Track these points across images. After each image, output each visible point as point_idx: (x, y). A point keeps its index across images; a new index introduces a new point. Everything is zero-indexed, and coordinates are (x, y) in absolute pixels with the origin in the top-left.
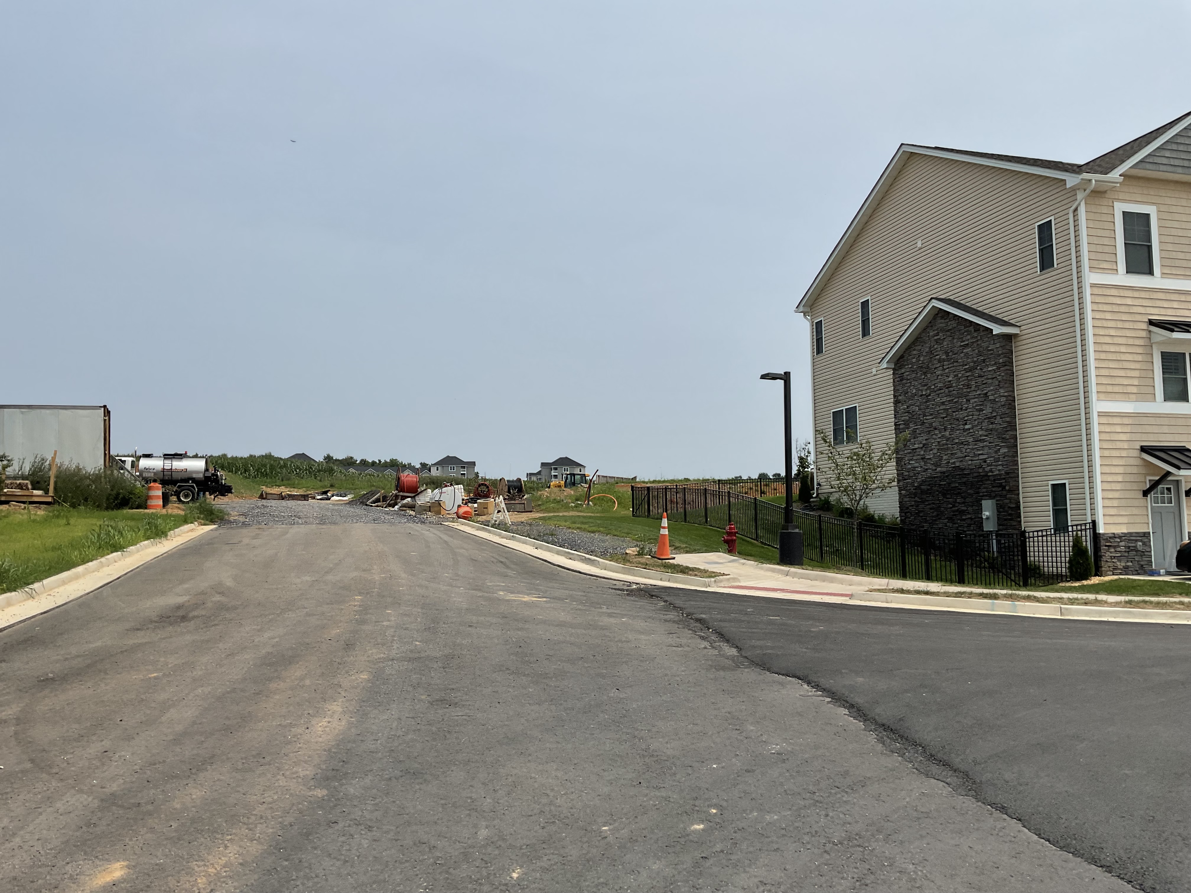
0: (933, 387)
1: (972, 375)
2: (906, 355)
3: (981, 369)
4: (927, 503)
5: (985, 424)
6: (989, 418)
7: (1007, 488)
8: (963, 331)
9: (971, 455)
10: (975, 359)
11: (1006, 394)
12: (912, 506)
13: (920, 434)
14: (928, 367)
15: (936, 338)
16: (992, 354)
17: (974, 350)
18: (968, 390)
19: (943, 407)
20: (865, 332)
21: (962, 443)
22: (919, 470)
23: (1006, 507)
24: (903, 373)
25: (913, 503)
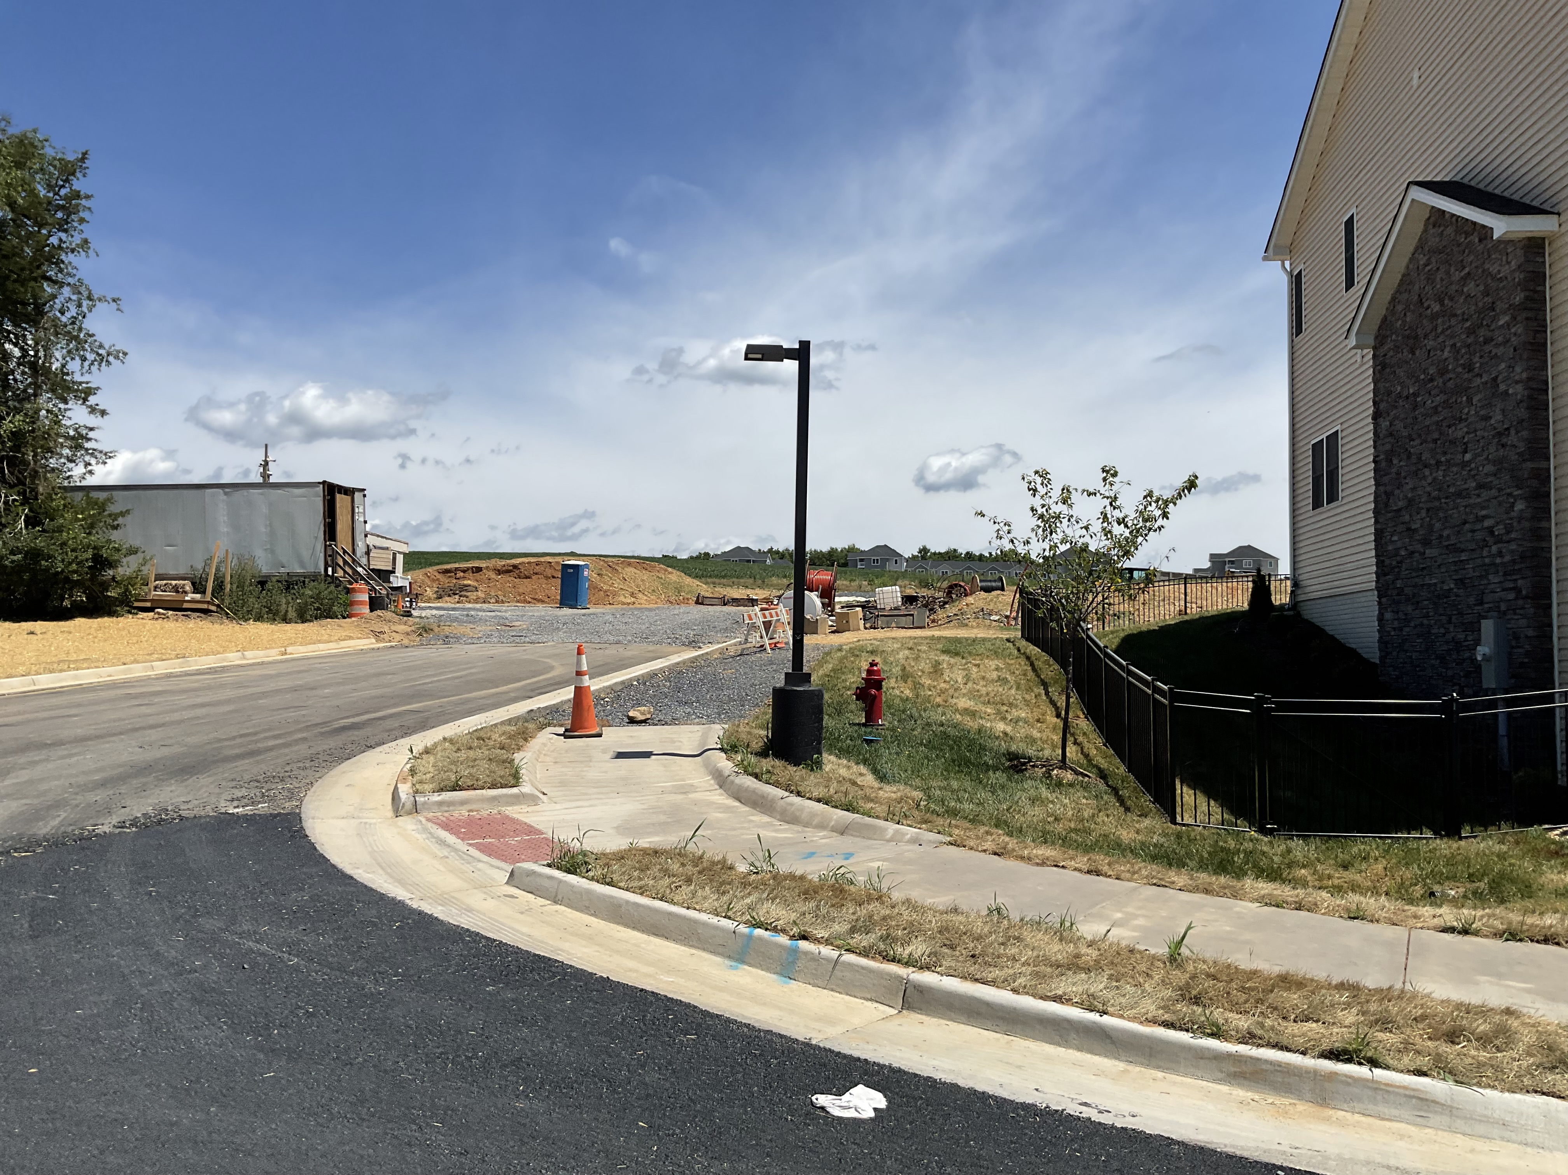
0: (1422, 377)
1: (1475, 342)
2: (1389, 316)
3: (1488, 325)
4: (1412, 624)
5: (1492, 449)
6: (1500, 434)
7: (1524, 592)
8: (1463, 247)
9: (1471, 518)
10: (1480, 304)
11: (1524, 375)
12: (1394, 629)
13: (1405, 478)
14: (1416, 337)
16: (1504, 288)
17: (1478, 286)
18: (1470, 376)
19: (1435, 418)
20: (1349, 281)
21: (1459, 494)
22: (1403, 553)
23: (1522, 636)
24: (1385, 355)
25: (1396, 623)
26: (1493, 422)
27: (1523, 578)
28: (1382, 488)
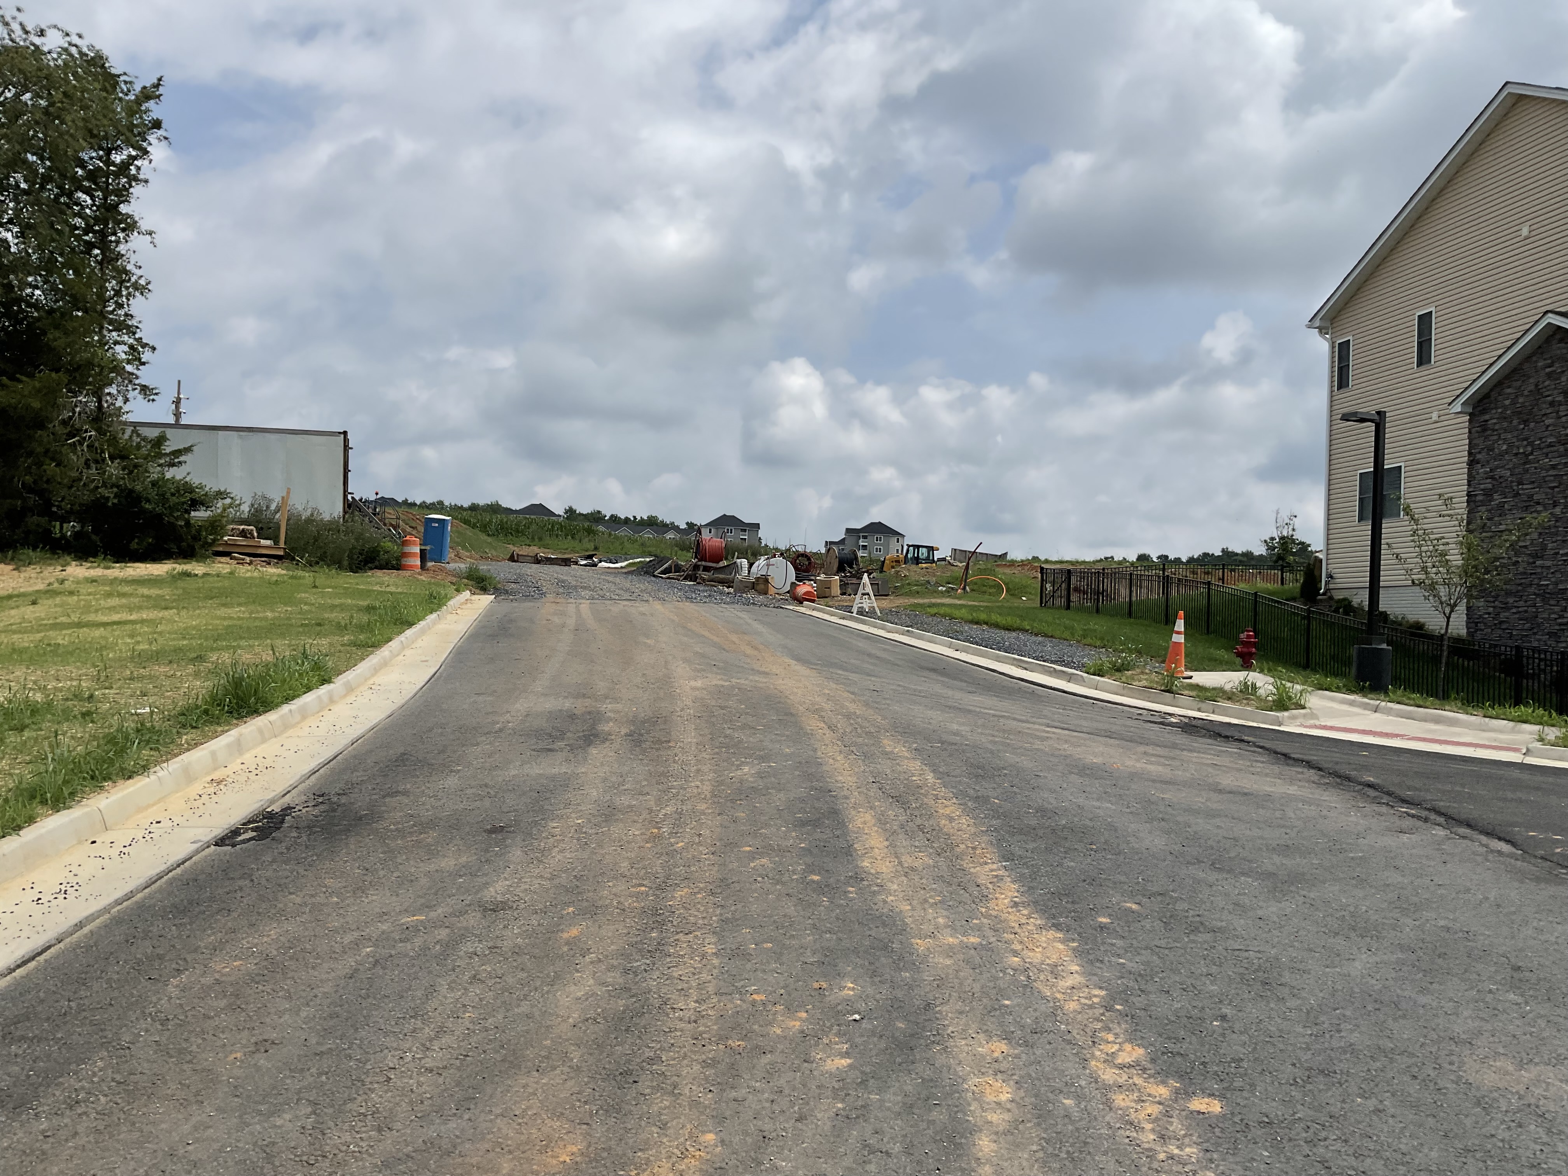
0: (1538, 442)
2: (1494, 394)
13: (1510, 510)
14: (1531, 413)
20: (1424, 358)
24: (1485, 421)
25: (1490, 609)
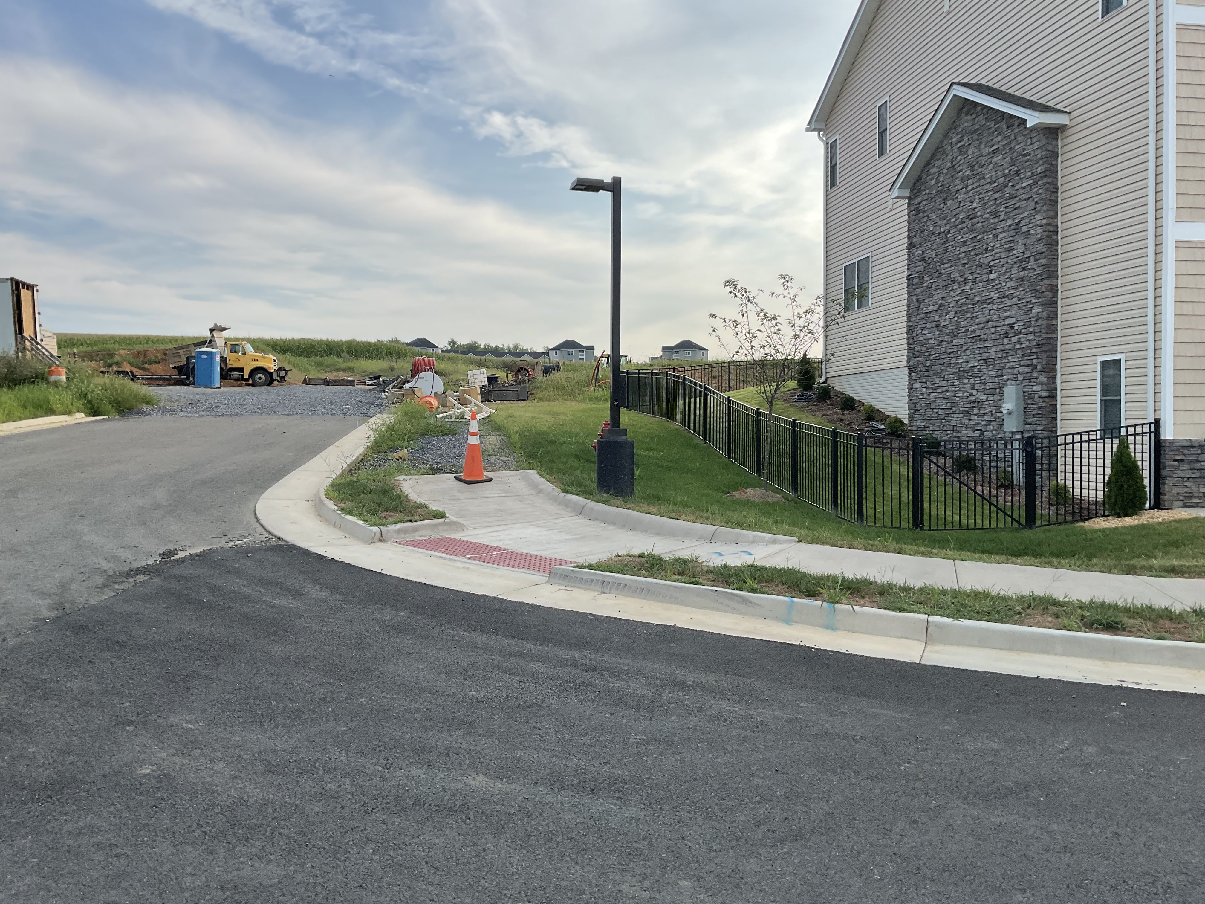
1: (1001, 197)
2: (924, 176)
3: (1013, 186)
4: (939, 390)
5: (1014, 271)
6: (1021, 261)
7: (1039, 368)
8: (993, 130)
9: (995, 318)
10: (1007, 171)
11: (1044, 222)
12: (923, 394)
13: (935, 291)
15: (959, 145)
16: (1028, 161)
17: (1005, 158)
18: (996, 221)
19: (964, 249)
20: (882, 149)
21: (984, 302)
22: (933, 342)
23: (1036, 396)
24: (919, 203)
25: (924, 390)
26: (1015, 252)
27: (1037, 358)
28: (914, 298)
